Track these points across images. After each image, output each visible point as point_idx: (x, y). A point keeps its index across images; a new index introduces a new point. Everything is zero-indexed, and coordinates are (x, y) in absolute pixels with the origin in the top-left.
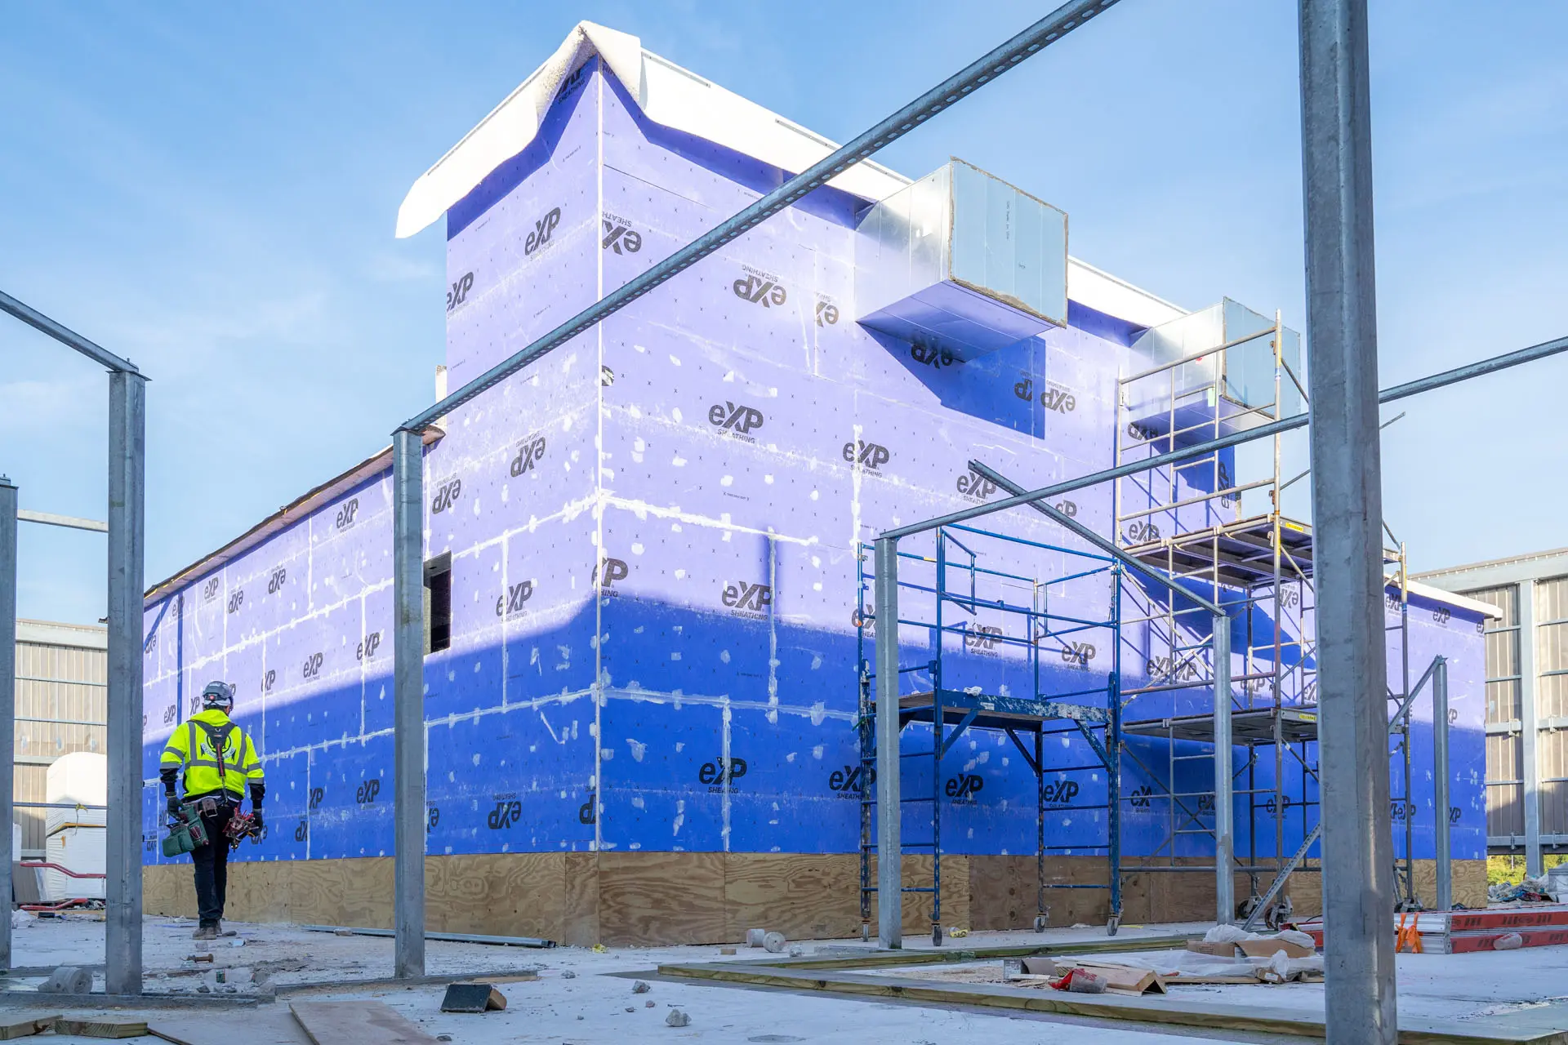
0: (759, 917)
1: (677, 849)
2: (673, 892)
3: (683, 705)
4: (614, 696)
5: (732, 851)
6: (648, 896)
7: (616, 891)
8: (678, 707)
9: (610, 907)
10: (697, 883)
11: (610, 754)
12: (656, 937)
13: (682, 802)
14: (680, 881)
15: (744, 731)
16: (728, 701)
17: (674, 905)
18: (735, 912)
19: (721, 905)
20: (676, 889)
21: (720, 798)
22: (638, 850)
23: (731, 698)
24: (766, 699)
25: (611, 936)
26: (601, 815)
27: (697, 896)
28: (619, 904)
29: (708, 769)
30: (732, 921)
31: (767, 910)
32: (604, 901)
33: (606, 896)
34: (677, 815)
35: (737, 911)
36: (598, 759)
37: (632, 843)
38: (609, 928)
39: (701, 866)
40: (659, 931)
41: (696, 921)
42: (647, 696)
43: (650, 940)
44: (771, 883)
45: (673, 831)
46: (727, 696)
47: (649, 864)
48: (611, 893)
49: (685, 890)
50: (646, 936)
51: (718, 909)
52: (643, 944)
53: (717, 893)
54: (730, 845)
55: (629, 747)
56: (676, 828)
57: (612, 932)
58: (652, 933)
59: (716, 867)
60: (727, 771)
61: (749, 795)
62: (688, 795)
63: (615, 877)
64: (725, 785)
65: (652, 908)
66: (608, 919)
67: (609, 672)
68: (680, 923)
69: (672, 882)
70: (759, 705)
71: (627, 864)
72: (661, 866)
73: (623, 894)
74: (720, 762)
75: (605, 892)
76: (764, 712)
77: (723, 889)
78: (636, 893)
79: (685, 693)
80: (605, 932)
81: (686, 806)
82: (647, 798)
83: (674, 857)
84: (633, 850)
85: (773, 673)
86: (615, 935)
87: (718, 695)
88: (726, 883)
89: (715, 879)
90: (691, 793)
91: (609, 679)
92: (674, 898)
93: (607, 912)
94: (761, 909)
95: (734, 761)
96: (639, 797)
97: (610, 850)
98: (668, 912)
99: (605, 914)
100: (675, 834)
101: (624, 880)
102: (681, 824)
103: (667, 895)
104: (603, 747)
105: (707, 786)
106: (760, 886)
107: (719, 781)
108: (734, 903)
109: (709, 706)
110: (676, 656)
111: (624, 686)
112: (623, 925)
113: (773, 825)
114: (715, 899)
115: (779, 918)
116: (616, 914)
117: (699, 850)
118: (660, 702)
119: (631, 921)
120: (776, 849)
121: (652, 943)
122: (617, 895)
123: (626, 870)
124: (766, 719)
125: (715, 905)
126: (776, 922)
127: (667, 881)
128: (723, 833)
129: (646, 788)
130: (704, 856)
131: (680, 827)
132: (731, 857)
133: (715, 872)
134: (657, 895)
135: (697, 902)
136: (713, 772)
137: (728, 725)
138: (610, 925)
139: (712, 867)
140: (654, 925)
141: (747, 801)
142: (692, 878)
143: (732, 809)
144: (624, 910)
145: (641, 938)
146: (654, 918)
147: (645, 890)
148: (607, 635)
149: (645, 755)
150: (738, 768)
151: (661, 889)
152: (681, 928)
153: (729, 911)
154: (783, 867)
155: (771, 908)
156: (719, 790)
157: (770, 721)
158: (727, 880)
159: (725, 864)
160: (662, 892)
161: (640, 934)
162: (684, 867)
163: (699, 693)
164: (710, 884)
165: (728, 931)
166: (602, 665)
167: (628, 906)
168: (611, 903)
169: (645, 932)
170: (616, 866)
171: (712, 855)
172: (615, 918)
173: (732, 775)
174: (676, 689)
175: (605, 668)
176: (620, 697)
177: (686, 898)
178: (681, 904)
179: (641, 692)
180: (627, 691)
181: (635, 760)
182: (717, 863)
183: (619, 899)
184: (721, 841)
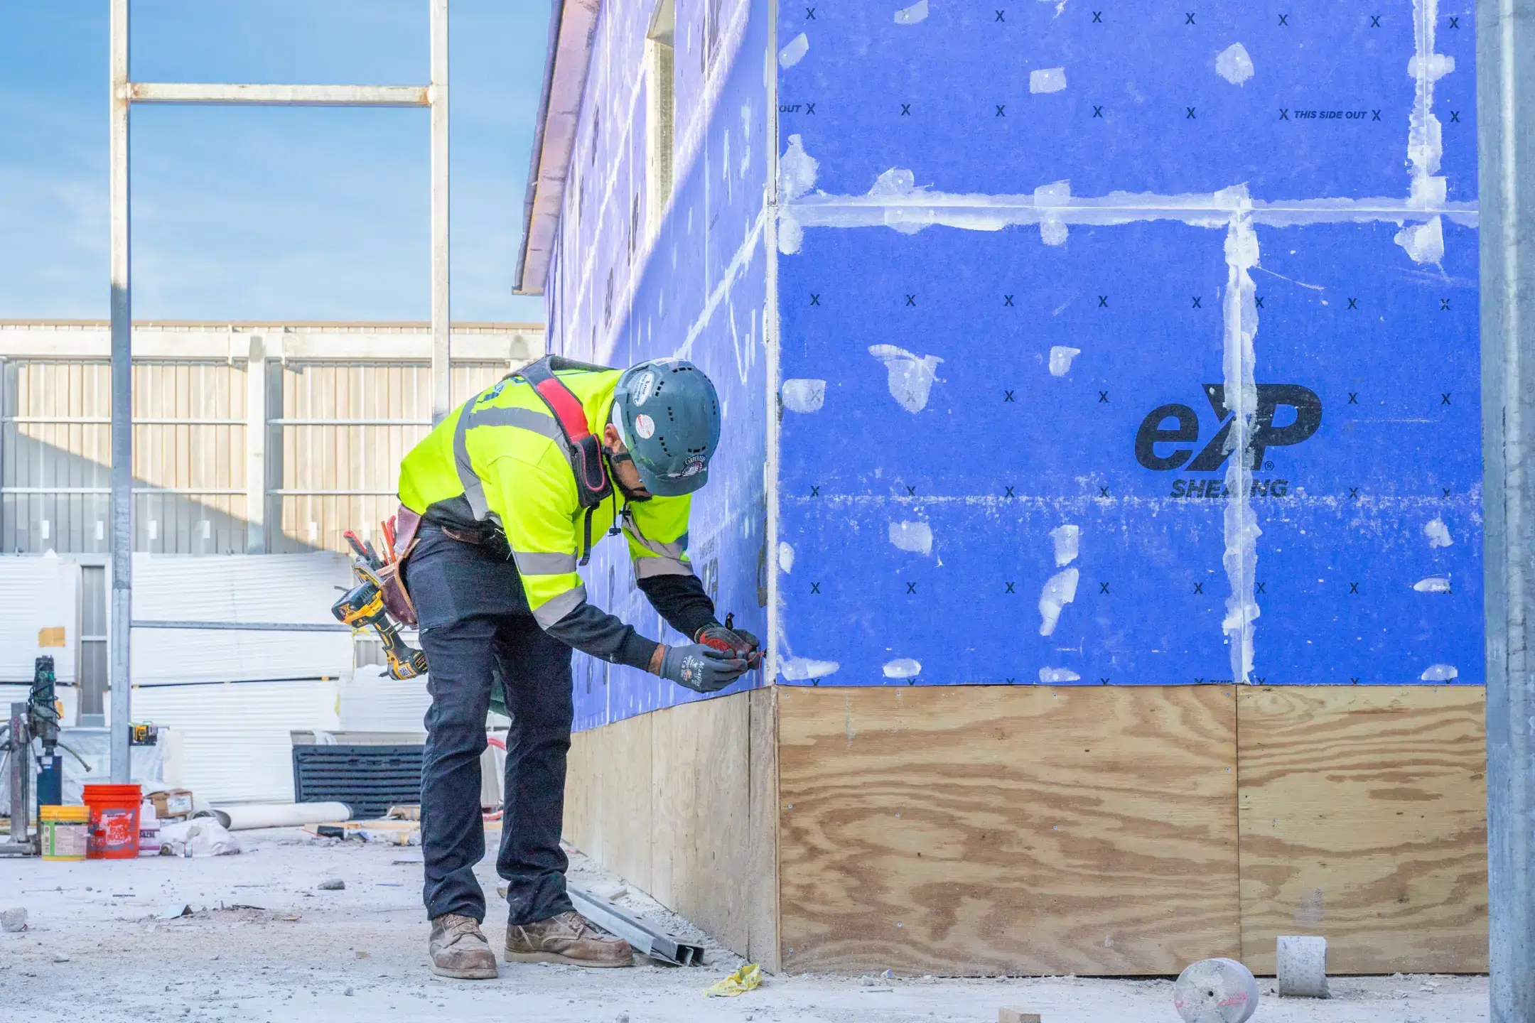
0: (1374, 894)
1: (1050, 675)
2: (1039, 811)
3: (1071, 228)
4: (830, 221)
5: (1262, 678)
6: (951, 822)
7: (838, 804)
8: (1054, 236)
9: (814, 852)
10: (1131, 781)
11: (813, 394)
12: (981, 949)
13: (1072, 530)
14: (1066, 776)
15: (1316, 296)
16: (1247, 204)
17: (1046, 850)
18: (1276, 878)
19: (1226, 855)
20: (1057, 801)
21: (1218, 519)
22: (912, 682)
23: (1255, 193)
24: (1400, 186)
25: (817, 939)
26: (784, 579)
27: (1130, 823)
28: (847, 843)
29: (1171, 423)
30: (1263, 906)
31: (1406, 870)
32: (798, 836)
33: (802, 821)
34: (1055, 570)
35: (1290, 871)
36: (772, 411)
37: (888, 659)
38: (812, 916)
39: (1144, 729)
40: (989, 930)
41: (1129, 900)
42: (939, 210)
43: (954, 957)
44: (1424, 785)
45: (1039, 619)
46: (1243, 188)
47: (952, 722)
48: (821, 810)
49: (1088, 806)
50: (946, 944)
51: (1213, 866)
52: (931, 968)
53: (1214, 819)
54: (1256, 661)
55: (879, 371)
56: (1050, 610)
57: (821, 928)
58: (962, 934)
59: (1203, 733)
60: (1242, 429)
61: (1330, 501)
62: (1093, 507)
63: (834, 763)
64: (1239, 472)
65: (966, 858)
66: (809, 887)
67: (808, 149)
68: (1061, 906)
69: (1034, 779)
70: (1369, 210)
71: (875, 724)
72: (998, 731)
73: (863, 813)
74: (1217, 399)
75: (798, 808)
76: (1394, 229)
77: (1231, 802)
78: (906, 813)
79: (1082, 190)
80: (797, 927)
81: (1086, 542)
82: (941, 522)
83: (1041, 701)
84: (893, 683)
85: (1425, 99)
86: (835, 937)
87: (1208, 187)
88: (1240, 784)
89: (1205, 770)
90: (1105, 502)
91: (806, 170)
92: (1045, 827)
93: (807, 867)
94: (1385, 867)
95: (1269, 394)
96: (914, 519)
97: (815, 682)
98: (1024, 871)
99: (797, 874)
100: (1047, 630)
101: (869, 771)
102: (1069, 597)
103: (1021, 819)
104: (788, 372)
105: (1164, 478)
106: (1375, 794)
107: (1214, 459)
108: (1275, 846)
109: (1170, 229)
110: (1047, 81)
111: (861, 185)
112: (860, 908)
113: (1426, 595)
114: (1198, 833)
115: (1453, 900)
116: (834, 875)
117: (1135, 679)
118: (992, 225)
119: (891, 898)
120: (1439, 671)
121: (960, 967)
122: (844, 817)
123: (871, 741)
124: (1401, 255)
125: (1198, 852)
126: (1440, 913)
127: (1018, 775)
128: (1228, 625)
129: (939, 489)
130: (1155, 696)
131: (1066, 609)
132: (1261, 701)
133: (1199, 749)
134: (979, 820)
135: (1130, 842)
136: (1189, 432)
137: (1246, 281)
138: (817, 908)
139: (1193, 736)
140: (972, 911)
141: (1321, 514)
142: (1113, 767)
143: (1262, 547)
144: (867, 864)
145: (927, 950)
146: (975, 891)
147: (940, 803)
148: (802, 43)
149: (935, 394)
150: (1285, 415)
151: (997, 801)
152: (1070, 921)
153: (1253, 872)
154: (1471, 731)
155: (1422, 867)
156: (1214, 489)
157: (1414, 256)
158: (1245, 775)
159: (1236, 724)
160: (1001, 811)
161: (922, 934)
162: (1078, 733)
163: (1137, 187)
164: (1177, 787)
165: (1249, 937)
166: (785, 133)
167: (879, 851)
168: (819, 840)
169: (939, 931)
170: (834, 730)
171: (1186, 694)
172: (832, 887)
173: (1263, 438)
174: (1047, 181)
175: (795, 139)
176: (842, 221)
177: (1090, 829)
178: (1069, 847)
179: (921, 199)
180: (872, 199)
181: (898, 408)
182: (1206, 719)
183: (850, 831)
184: (1221, 650)
